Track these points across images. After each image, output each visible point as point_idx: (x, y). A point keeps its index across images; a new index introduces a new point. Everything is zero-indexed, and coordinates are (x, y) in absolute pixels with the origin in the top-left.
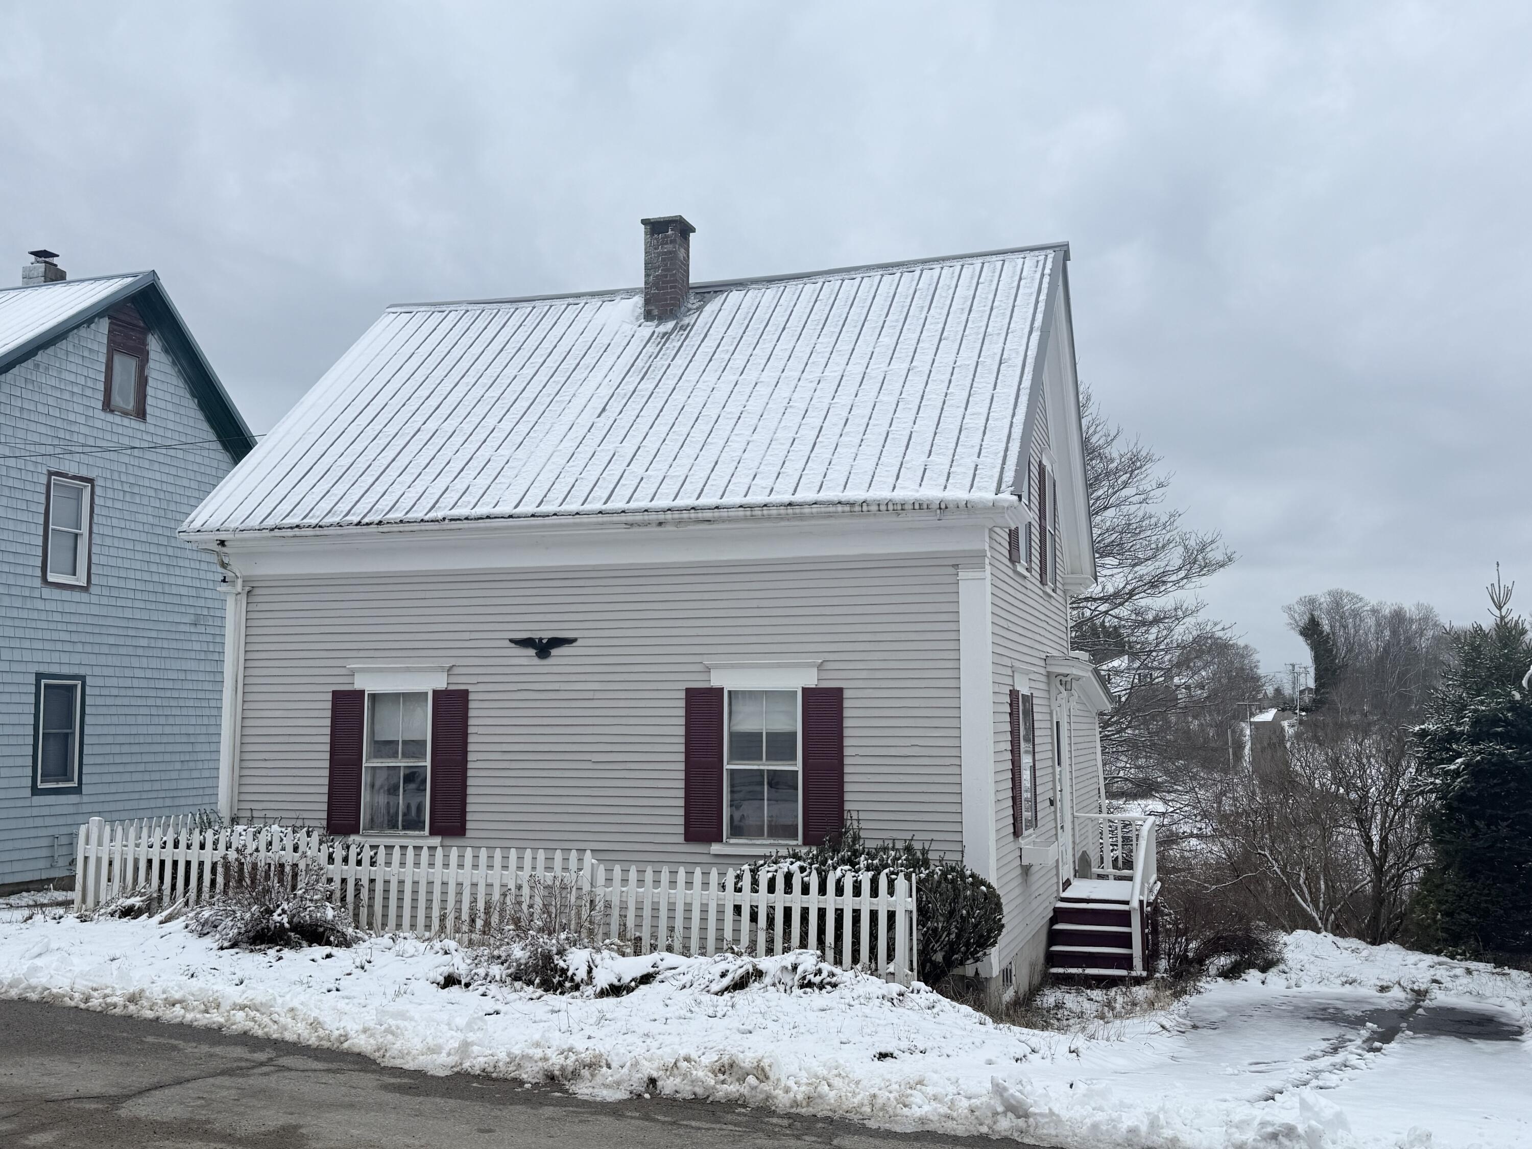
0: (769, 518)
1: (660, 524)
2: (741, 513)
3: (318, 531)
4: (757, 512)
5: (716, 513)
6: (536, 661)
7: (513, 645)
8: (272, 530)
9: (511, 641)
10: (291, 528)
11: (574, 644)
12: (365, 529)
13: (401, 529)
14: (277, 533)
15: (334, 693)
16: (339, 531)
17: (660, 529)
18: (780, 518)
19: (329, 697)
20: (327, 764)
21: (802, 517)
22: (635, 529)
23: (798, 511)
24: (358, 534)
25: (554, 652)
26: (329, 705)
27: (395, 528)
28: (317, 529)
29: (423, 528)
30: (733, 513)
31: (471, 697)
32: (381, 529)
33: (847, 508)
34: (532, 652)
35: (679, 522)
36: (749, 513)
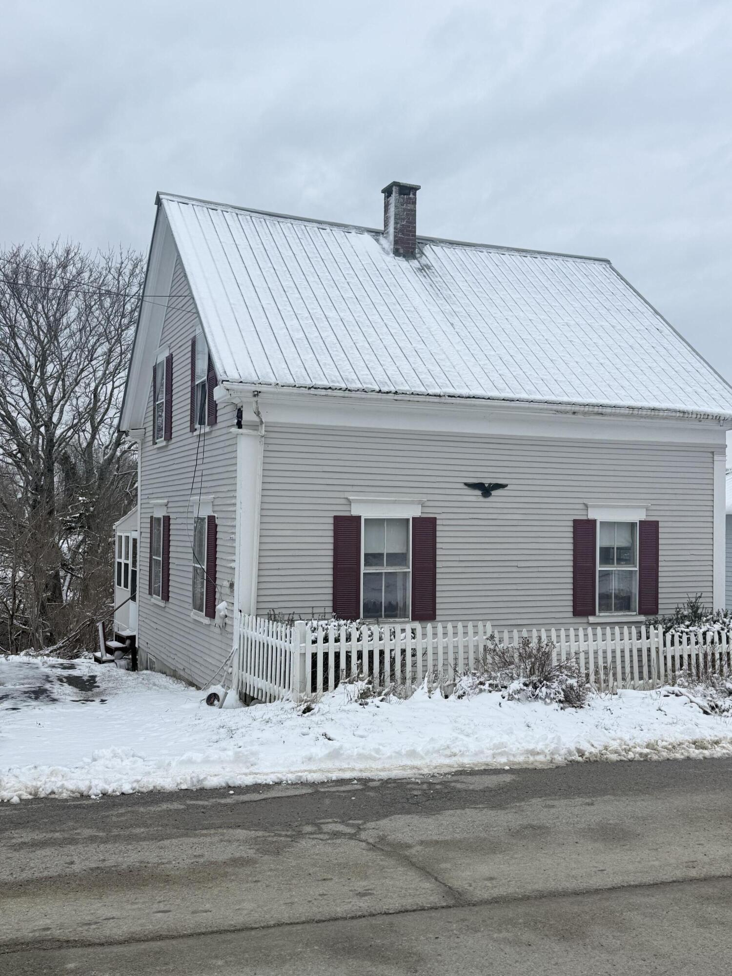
0: (642, 417)
1: (574, 413)
2: (627, 411)
3: (347, 394)
4: (636, 412)
6: (482, 499)
7: (466, 487)
8: (310, 388)
9: (466, 484)
10: (325, 389)
11: (506, 488)
12: (385, 396)
13: (411, 399)
14: (313, 391)
15: (336, 518)
16: (364, 395)
17: (573, 416)
18: (646, 417)
19: (331, 521)
20: (331, 572)
21: (658, 417)
22: (560, 415)
23: (657, 414)
24: (376, 400)
25: (494, 493)
26: (331, 527)
27: (407, 398)
28: (347, 392)
30: (622, 411)
31: (438, 522)
32: (396, 397)
33: (681, 415)
34: (479, 493)
35: (585, 413)
36: (631, 412)
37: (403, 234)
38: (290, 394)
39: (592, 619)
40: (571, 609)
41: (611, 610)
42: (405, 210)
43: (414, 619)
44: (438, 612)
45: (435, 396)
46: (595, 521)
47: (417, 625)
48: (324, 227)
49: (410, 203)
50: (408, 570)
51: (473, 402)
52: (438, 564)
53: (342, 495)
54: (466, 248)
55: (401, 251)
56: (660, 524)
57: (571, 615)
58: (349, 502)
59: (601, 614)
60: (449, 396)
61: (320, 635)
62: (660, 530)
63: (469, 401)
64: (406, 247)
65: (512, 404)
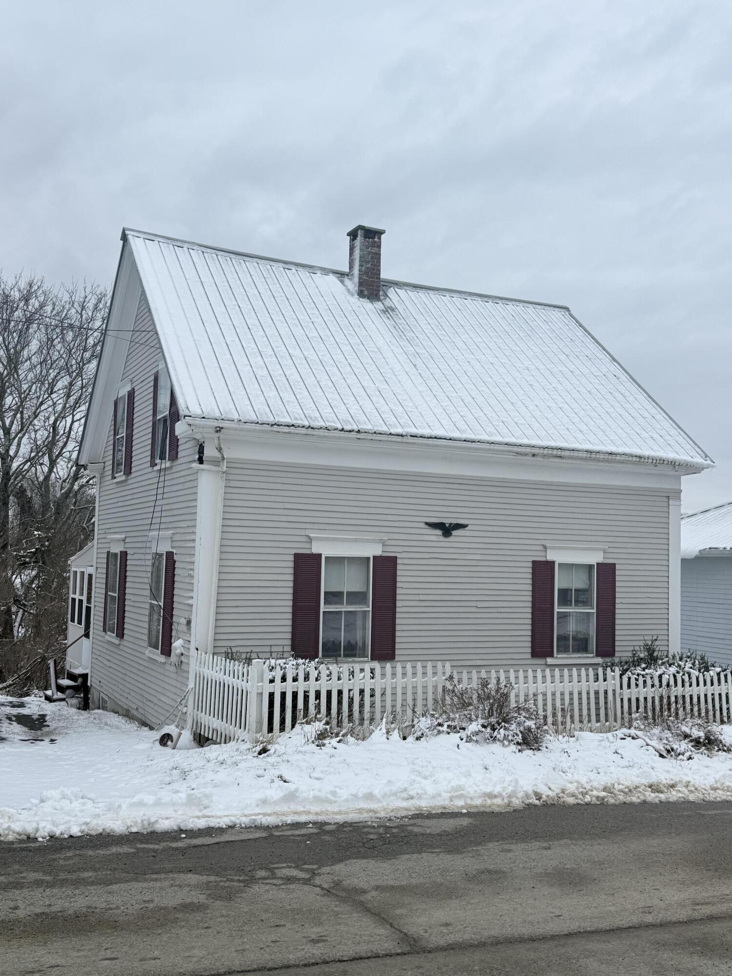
0: (599, 460)
1: (534, 455)
2: (585, 455)
3: (310, 431)
4: (593, 456)
5: (572, 454)
6: (442, 539)
7: (427, 527)
8: (272, 425)
9: (427, 524)
10: (288, 426)
11: (466, 529)
12: (347, 435)
13: (374, 438)
14: (275, 428)
15: (296, 556)
16: (326, 433)
17: (534, 459)
18: (603, 461)
19: (292, 558)
20: (290, 610)
21: (614, 461)
22: (520, 457)
23: (614, 458)
24: (339, 438)
25: (454, 533)
26: (292, 564)
27: (370, 437)
28: (310, 429)
29: (390, 439)
30: (580, 454)
31: (399, 561)
32: (359, 436)
33: (638, 459)
34: (439, 532)
35: (544, 456)
36: (589, 455)
37: (367, 276)
38: (254, 431)
39: (550, 661)
40: (530, 650)
41: (569, 651)
42: (369, 253)
43: (373, 658)
44: (397, 652)
45: (397, 435)
46: (553, 562)
47: (376, 665)
48: (289, 267)
49: (374, 247)
50: (367, 609)
51: (435, 443)
52: (398, 604)
53: (303, 532)
54: (431, 292)
55: (366, 293)
56: (617, 567)
57: (529, 656)
58: (310, 540)
59: (559, 656)
60: (411, 436)
61: (278, 674)
62: (617, 573)
63: (431, 441)
64: (371, 289)
65: (474, 445)
